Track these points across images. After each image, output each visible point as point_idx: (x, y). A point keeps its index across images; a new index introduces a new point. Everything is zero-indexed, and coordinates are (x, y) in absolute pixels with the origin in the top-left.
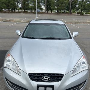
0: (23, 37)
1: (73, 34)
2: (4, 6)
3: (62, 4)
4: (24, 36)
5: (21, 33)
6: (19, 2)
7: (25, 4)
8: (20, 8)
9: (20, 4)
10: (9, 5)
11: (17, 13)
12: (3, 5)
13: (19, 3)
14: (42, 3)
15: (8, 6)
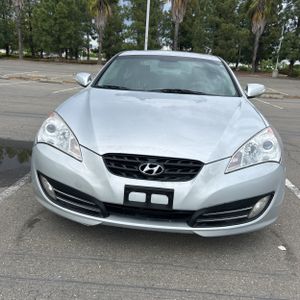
0: (95, 85)
1: (247, 89)
2: (46, 41)
3: (227, 39)
4: (99, 84)
5: (90, 79)
6: (93, 32)
7: (112, 38)
8: (96, 51)
9: (94, 38)
10: (63, 38)
11: (83, 63)
12: (44, 38)
13: (91, 34)
14: (163, 35)
15: (59, 41)
